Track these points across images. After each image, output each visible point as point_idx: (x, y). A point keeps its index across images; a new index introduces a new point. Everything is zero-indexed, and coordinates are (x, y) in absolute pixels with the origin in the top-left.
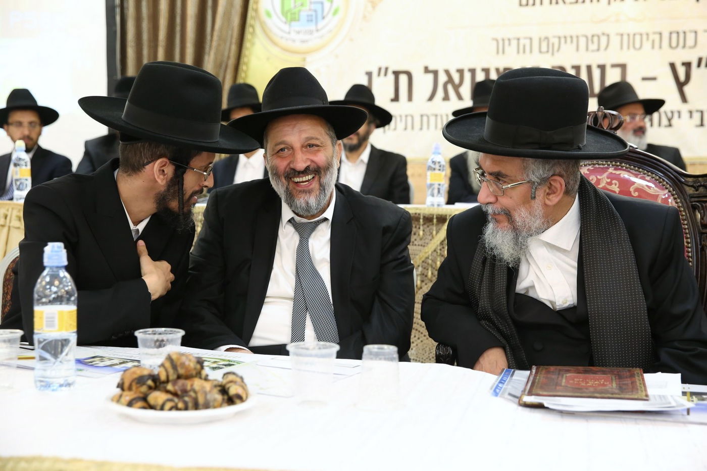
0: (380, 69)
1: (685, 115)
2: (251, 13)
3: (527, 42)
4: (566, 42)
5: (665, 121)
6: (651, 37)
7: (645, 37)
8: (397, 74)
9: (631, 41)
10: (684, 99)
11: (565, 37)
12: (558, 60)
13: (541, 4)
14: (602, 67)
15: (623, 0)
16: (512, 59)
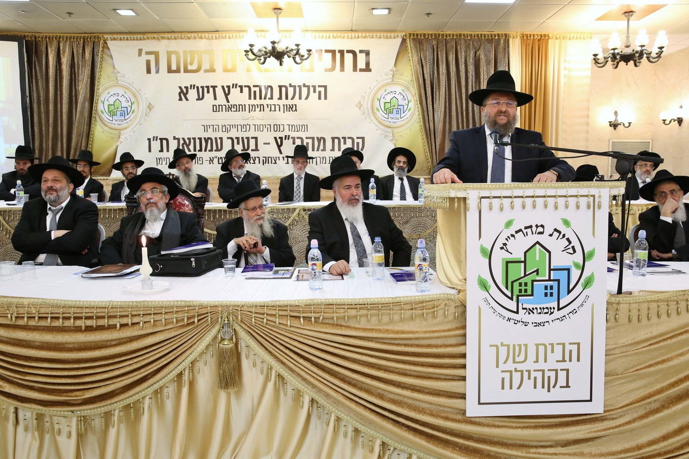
0: (154, 137)
1: (281, 159)
2: (94, 111)
3: (217, 127)
4: (233, 127)
5: (273, 162)
6: (267, 126)
7: (264, 126)
8: (161, 140)
9: (258, 128)
10: (281, 153)
11: (232, 125)
12: (230, 135)
13: (222, 111)
14: (248, 138)
15: (255, 111)
16: (211, 134)
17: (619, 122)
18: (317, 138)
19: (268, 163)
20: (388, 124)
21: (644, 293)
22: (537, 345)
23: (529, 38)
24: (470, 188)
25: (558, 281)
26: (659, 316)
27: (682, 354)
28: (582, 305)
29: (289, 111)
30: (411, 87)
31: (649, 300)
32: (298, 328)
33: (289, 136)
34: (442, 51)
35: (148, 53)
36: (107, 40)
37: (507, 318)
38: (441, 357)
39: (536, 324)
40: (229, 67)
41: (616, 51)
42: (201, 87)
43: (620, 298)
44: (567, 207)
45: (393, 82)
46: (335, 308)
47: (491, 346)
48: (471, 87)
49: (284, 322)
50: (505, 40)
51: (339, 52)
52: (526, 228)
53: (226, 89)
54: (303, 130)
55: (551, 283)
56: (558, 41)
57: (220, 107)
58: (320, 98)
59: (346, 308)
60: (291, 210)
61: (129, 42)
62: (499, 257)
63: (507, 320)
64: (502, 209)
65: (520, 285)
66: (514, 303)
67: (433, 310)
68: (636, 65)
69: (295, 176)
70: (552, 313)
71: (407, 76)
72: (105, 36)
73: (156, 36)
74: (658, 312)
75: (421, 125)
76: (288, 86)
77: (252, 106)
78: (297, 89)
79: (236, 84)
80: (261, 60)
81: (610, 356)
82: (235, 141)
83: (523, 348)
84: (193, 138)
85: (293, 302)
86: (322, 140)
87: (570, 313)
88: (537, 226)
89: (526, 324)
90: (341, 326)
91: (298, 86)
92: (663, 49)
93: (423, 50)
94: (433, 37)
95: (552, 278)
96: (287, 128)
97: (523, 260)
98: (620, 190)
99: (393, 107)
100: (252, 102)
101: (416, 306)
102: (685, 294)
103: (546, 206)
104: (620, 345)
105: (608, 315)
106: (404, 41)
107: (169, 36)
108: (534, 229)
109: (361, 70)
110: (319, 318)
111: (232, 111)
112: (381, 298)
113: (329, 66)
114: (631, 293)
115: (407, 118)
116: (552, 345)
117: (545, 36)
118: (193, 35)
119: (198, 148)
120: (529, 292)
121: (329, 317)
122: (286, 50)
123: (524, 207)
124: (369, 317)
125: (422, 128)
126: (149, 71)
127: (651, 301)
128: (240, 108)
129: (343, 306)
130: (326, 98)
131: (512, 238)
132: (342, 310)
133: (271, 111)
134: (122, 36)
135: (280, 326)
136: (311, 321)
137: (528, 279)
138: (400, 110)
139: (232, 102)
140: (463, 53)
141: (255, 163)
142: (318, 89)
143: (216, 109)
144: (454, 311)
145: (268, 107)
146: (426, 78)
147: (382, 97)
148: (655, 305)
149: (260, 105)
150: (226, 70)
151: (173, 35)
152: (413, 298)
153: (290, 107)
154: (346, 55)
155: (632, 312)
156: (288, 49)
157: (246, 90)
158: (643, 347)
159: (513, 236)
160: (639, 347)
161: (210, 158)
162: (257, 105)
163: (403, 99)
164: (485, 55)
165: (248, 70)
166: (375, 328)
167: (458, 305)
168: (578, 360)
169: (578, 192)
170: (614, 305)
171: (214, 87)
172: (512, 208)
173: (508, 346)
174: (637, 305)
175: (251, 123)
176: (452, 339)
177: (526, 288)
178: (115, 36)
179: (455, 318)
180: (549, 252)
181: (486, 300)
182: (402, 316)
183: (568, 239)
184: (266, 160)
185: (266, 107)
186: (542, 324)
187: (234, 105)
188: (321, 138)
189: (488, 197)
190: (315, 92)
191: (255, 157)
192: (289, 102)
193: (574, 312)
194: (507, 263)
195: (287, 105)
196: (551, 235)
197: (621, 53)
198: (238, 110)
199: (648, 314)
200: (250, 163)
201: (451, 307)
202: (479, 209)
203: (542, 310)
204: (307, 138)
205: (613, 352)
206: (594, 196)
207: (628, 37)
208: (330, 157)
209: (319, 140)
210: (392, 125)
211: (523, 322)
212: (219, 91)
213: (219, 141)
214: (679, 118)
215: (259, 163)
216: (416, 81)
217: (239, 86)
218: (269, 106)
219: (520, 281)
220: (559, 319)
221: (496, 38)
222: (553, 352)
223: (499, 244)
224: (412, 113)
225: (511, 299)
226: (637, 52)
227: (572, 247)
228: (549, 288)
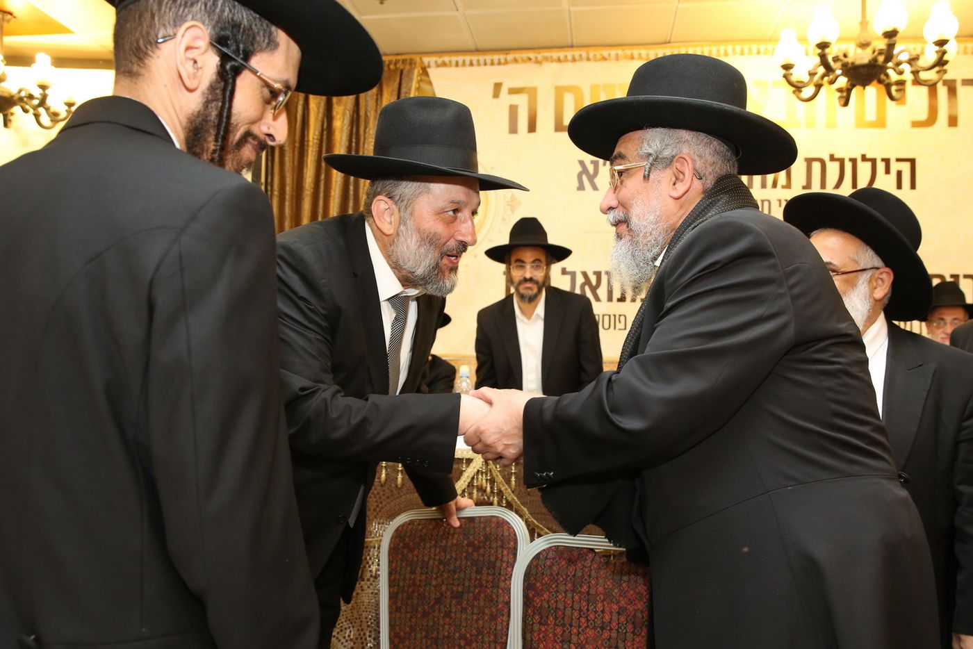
35: (513, 91)
36: (429, 66)
51: (944, 85)
61: (475, 69)
72: (426, 60)
73: (532, 55)
76: (827, 159)
78: (848, 166)
84: (606, 273)
91: (850, 160)
107: (561, 54)
113: (923, 115)
118: (613, 52)
119: (617, 294)
126: (513, 129)
130: (913, 186)
134: (460, 59)
151: (570, 54)
178: (446, 59)
190: (888, 171)
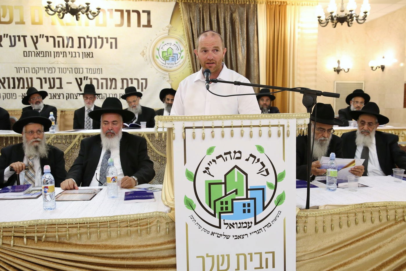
3: (28, 69)
4: (41, 70)
5: (75, 97)
6: (69, 69)
7: (67, 69)
9: (61, 70)
10: (80, 90)
11: (41, 68)
12: (39, 75)
13: (32, 56)
14: (54, 79)
15: (59, 57)
16: (22, 75)
17: (341, 68)
18: (110, 79)
19: (71, 98)
20: (165, 68)
21: (329, 207)
22: (238, 255)
23: (272, 4)
24: (175, 119)
25: (255, 199)
26: (340, 226)
27: (360, 258)
28: (275, 219)
29: (87, 57)
30: (183, 40)
31: (332, 213)
32: (22, 247)
33: (87, 77)
34: (206, 12)
37: (211, 233)
38: (155, 268)
39: (236, 237)
40: (37, 20)
41: (334, 15)
42: (13, 36)
43: (308, 212)
44: (260, 135)
45: (169, 36)
46: (57, 228)
47: (197, 257)
48: (229, 41)
49: (8, 242)
50: (254, 5)
51: (126, 12)
52: (225, 154)
53: (35, 39)
54: (99, 72)
55: (248, 201)
56: (293, 7)
57: (30, 53)
58: (111, 48)
59: (67, 227)
60: (73, 137)
62: (202, 179)
63: (211, 235)
64: (203, 138)
65: (222, 203)
66: (217, 219)
67: (146, 227)
68: (349, 26)
69: (86, 109)
70: (250, 227)
71: (180, 32)
74: (340, 223)
75: (191, 70)
76: (86, 37)
77: (57, 53)
78: (93, 40)
79: (43, 35)
80: (60, 15)
81: (301, 262)
82: (43, 81)
83: (226, 258)
84: (7, 78)
85: (18, 223)
86: (114, 81)
87: (265, 226)
88: (235, 152)
89: (228, 237)
90: (63, 243)
91: (94, 38)
92: (367, 14)
93: (191, 11)
94: (200, 2)
95: (249, 197)
96: (85, 70)
97: (223, 181)
98: (305, 121)
99: (169, 55)
100: (57, 49)
101: (131, 224)
102: (362, 207)
103: (242, 135)
104: (308, 253)
105: (298, 227)
106: (177, 4)
108: (233, 154)
109: (144, 26)
110: (42, 237)
111: (39, 56)
112: (100, 217)
113: (119, 22)
114: (318, 208)
115: (180, 64)
116: (251, 254)
117: (284, 2)
119: (12, 86)
120: (230, 209)
121: (52, 236)
122: (79, 8)
123: (223, 136)
124: (89, 234)
125: (191, 72)
127: (334, 214)
128: (47, 54)
129: (65, 226)
130: (116, 48)
131: (213, 163)
132: (64, 229)
133: (72, 57)
135: (4, 246)
136: (34, 239)
137: (228, 198)
138: (174, 58)
139: (40, 49)
140: (223, 15)
141: (59, 98)
142: (110, 40)
143: (26, 54)
144: (165, 227)
145: (69, 54)
146: (194, 33)
147: (161, 48)
148: (337, 217)
149: (63, 52)
150: (34, 23)
152: (128, 216)
153: (88, 54)
154: (132, 14)
155: (318, 224)
156: (81, 7)
157: (51, 40)
158: (328, 253)
159: (214, 161)
160: (325, 253)
161: (22, 94)
162: (61, 52)
163: (177, 49)
164: (240, 16)
165: (53, 24)
166: (95, 244)
167: (169, 221)
168: (274, 267)
169: (270, 122)
170: (303, 219)
171: (24, 37)
172: (213, 137)
173: (213, 257)
174: (322, 218)
175: (56, 66)
176: (165, 251)
177: (227, 206)
179: (167, 234)
180: (246, 175)
181: (192, 217)
182: (119, 233)
183: (262, 163)
184: (69, 96)
185: (68, 53)
186: (242, 237)
187: (41, 52)
188: (113, 79)
189: (191, 128)
190: (107, 42)
191: (60, 94)
192: (87, 50)
193: (269, 225)
194: (210, 184)
195: (85, 53)
196: (247, 160)
197: (337, 16)
198: (45, 55)
199: (332, 225)
200: (56, 98)
201: (163, 224)
202: (183, 138)
203: (241, 224)
204: (101, 79)
205: (303, 258)
206: (283, 126)
207: (342, 4)
208: (120, 94)
209: (111, 80)
210: (168, 69)
211: (225, 235)
212: (29, 40)
213: (29, 80)
214: (382, 66)
215: (63, 98)
216: (187, 35)
217: (46, 37)
218: (71, 53)
219: (222, 200)
220: (256, 232)
221: (248, 3)
222: (251, 260)
223: (202, 168)
224: (184, 60)
225: (214, 215)
226: (348, 15)
227: (265, 169)
228: (247, 205)
